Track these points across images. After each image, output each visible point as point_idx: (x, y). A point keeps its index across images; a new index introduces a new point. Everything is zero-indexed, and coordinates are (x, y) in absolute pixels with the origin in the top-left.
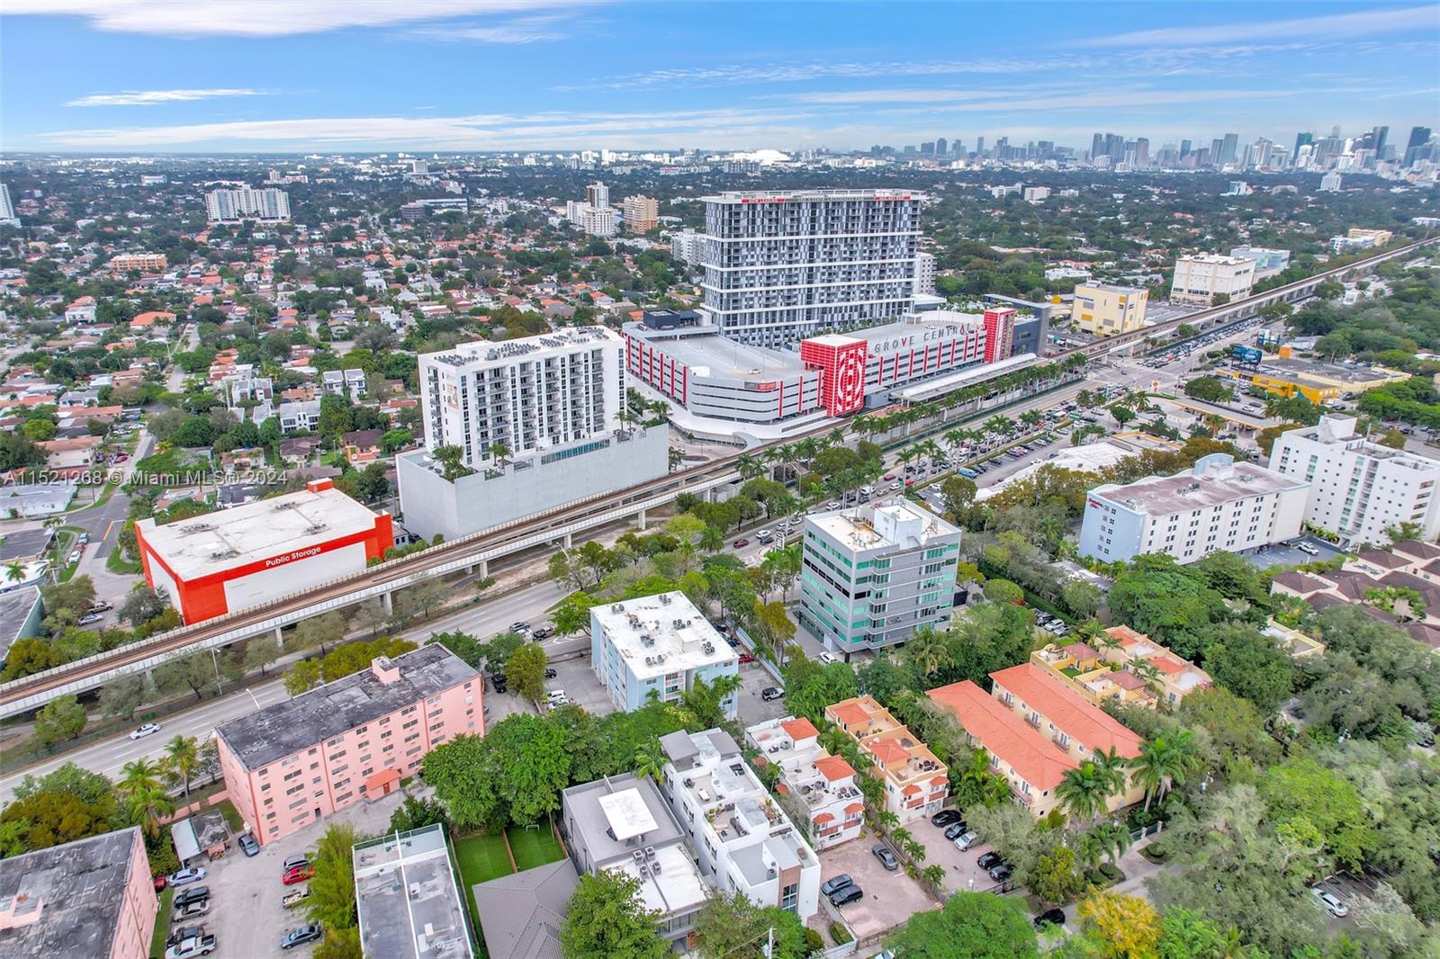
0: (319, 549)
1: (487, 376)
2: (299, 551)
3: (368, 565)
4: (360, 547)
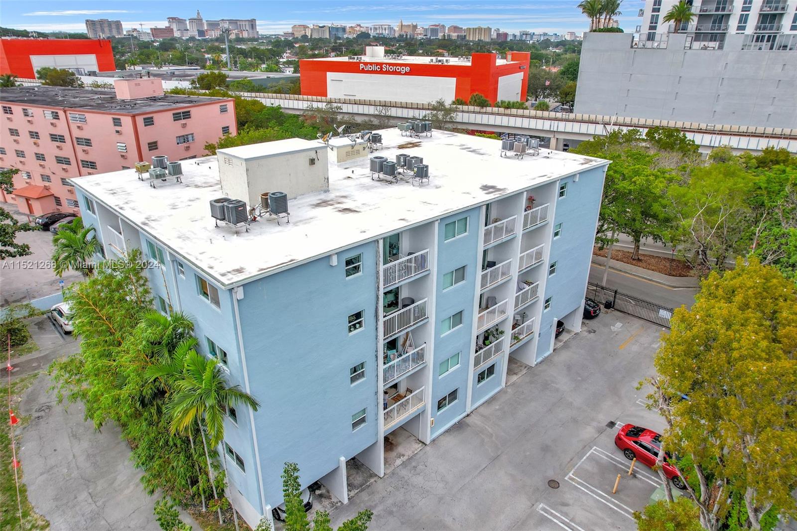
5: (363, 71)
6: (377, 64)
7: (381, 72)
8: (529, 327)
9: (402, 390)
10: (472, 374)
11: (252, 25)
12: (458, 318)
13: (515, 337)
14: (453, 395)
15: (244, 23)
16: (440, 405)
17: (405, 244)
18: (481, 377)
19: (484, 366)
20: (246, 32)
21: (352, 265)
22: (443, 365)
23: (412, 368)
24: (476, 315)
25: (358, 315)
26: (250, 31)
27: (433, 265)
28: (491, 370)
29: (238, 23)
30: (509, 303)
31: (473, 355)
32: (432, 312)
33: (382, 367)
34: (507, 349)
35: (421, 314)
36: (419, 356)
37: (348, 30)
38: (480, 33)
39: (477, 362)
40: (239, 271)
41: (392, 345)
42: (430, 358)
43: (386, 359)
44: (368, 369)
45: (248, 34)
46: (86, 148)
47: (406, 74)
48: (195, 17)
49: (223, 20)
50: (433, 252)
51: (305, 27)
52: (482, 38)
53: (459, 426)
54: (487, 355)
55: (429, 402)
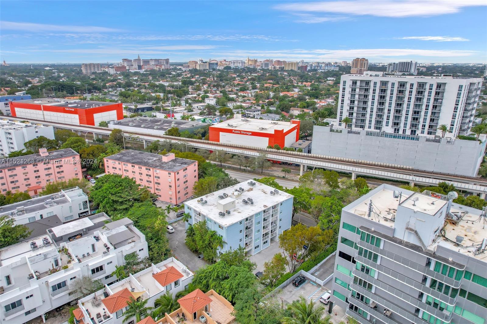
0: (251, 133)
1: (358, 83)
2: (244, 131)
3: (268, 147)
4: (267, 139)
5: (234, 133)
6: (239, 131)
7: (241, 134)
8: (276, 233)
9: (248, 244)
10: (262, 242)
11: (167, 62)
12: (259, 231)
13: (272, 235)
14: (258, 246)
15: (162, 61)
16: (256, 248)
17: (249, 219)
18: (264, 243)
19: (265, 241)
20: (164, 66)
21: (241, 223)
22: (256, 240)
23: (250, 240)
24: (262, 231)
25: (241, 231)
26: (166, 65)
27: (254, 222)
28: (267, 242)
29: (160, 61)
30: (270, 228)
31: (262, 238)
32: (253, 230)
33: (245, 240)
34: (270, 238)
35: (252, 230)
36: (251, 238)
37: (219, 63)
38: (292, 66)
39: (263, 240)
40: (226, 225)
41: (246, 236)
42: (253, 238)
43: (245, 238)
44: (242, 240)
45: (165, 67)
46: (158, 179)
47: (250, 135)
48: (137, 58)
49: (151, 59)
50: (254, 220)
51: (196, 63)
52: (293, 69)
53: (259, 253)
54: (266, 238)
55: (253, 247)
